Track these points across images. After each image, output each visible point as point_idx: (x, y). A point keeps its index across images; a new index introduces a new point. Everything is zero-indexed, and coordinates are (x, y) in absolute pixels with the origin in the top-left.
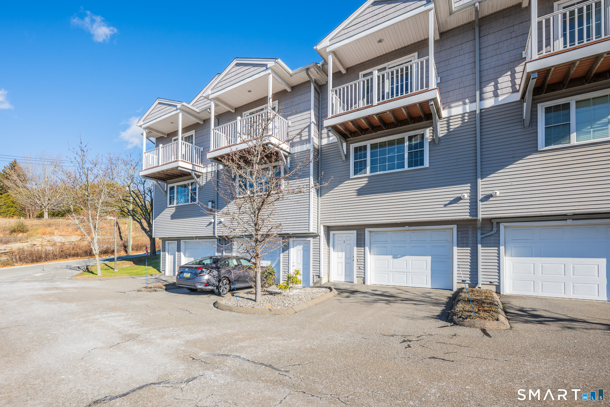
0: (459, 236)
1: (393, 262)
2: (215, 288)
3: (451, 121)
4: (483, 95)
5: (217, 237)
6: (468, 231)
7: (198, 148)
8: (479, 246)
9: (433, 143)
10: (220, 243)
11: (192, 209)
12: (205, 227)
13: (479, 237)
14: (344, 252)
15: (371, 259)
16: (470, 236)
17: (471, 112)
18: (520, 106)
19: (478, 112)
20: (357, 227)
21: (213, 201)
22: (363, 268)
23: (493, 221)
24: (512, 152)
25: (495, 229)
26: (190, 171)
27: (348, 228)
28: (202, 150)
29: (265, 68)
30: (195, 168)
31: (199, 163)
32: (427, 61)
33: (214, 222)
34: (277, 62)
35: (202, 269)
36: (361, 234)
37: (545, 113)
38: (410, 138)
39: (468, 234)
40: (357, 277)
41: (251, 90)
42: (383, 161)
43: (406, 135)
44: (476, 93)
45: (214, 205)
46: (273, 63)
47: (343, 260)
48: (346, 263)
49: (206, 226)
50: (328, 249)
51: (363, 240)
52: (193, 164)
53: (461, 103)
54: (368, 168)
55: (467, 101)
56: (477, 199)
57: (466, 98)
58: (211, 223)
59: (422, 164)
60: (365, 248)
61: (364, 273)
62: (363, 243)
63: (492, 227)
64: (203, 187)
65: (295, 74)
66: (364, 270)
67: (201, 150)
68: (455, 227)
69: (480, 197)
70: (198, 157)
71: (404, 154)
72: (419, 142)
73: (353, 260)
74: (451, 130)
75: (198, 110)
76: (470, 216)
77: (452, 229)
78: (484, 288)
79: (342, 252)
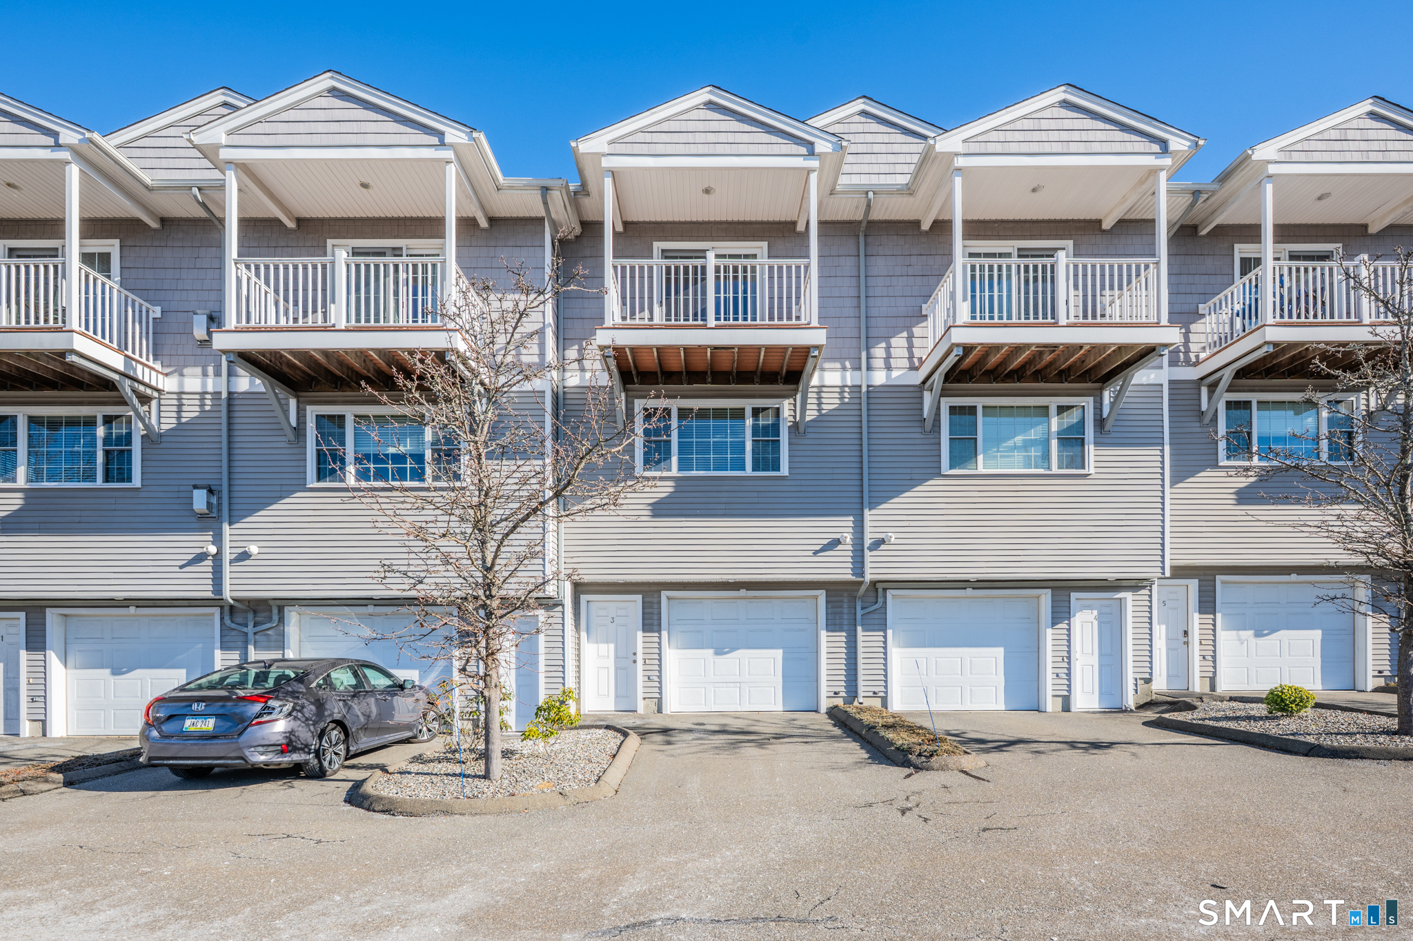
0: (830, 611)
1: (714, 662)
2: (311, 756)
3: (823, 395)
4: (871, 360)
5: (232, 602)
6: (842, 602)
7: (141, 306)
8: (859, 629)
9: (795, 428)
10: (232, 622)
11: (113, 507)
12: (177, 569)
13: (859, 612)
14: (612, 643)
15: (674, 658)
16: (845, 611)
17: (853, 386)
18: (918, 395)
19: (864, 389)
20: (642, 588)
21: (213, 488)
22: (657, 677)
23: (878, 585)
24: (908, 471)
25: (880, 600)
26: (116, 377)
27: (622, 588)
28: (159, 315)
29: (435, 140)
30: (135, 370)
31: (148, 355)
32: (807, 267)
33: (219, 553)
34: (474, 139)
35: (266, 702)
36: (652, 602)
37: (950, 414)
38: (756, 412)
39: (841, 607)
40: (644, 699)
41: (371, 183)
42: (704, 448)
43: (748, 404)
44: (860, 354)
45: (214, 500)
46: (463, 135)
47: (611, 662)
48: (617, 669)
49: (181, 567)
50: (577, 636)
51: (656, 617)
52: (126, 356)
53: (838, 365)
54: (674, 460)
55: (848, 364)
56: (863, 545)
57: (846, 359)
58: (201, 557)
59: (777, 467)
60: (660, 634)
61: (660, 688)
62: (656, 622)
63: (877, 597)
64: (164, 439)
65: (511, 188)
66: (660, 682)
67: (151, 315)
68: (821, 595)
69: (867, 543)
70: (141, 333)
71: (744, 442)
72: (770, 422)
73: (635, 662)
74: (824, 412)
75: (148, 181)
76: (852, 575)
77: (816, 597)
78: (867, 703)
79: (607, 642)
